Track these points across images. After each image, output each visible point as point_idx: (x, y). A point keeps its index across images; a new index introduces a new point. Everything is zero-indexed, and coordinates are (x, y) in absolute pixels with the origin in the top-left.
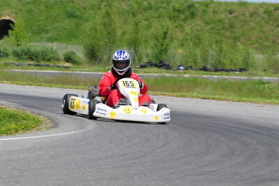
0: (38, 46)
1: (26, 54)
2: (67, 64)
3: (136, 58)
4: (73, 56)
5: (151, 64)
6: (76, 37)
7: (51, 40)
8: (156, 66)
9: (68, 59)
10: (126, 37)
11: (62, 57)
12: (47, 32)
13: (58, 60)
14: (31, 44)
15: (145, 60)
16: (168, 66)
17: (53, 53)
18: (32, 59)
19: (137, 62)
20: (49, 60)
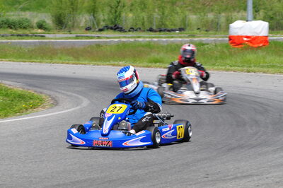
0: (13, 15)
1: (6, 23)
2: (40, 31)
3: (95, 23)
4: (44, 24)
5: (107, 28)
6: (44, 7)
7: (24, 9)
8: (112, 28)
9: (40, 26)
10: (86, 4)
11: (35, 25)
12: (20, 3)
13: (32, 27)
14: (8, 14)
15: (103, 24)
16: (121, 28)
17: (27, 22)
18: (11, 28)
19: (96, 26)
20: (25, 28)
